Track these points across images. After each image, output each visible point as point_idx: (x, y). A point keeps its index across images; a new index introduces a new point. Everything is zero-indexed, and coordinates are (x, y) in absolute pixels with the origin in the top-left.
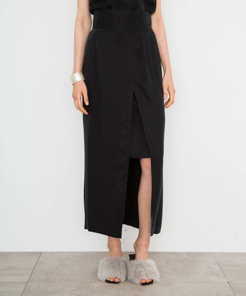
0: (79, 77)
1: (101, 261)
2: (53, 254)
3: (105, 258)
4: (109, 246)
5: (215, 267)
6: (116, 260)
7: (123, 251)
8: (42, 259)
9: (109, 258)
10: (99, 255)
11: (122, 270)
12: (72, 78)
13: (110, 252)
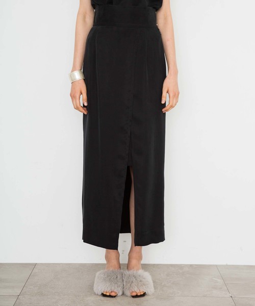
0: (78, 76)
1: (98, 274)
2: (48, 265)
3: (102, 271)
4: (107, 257)
5: (219, 280)
6: (113, 272)
7: (121, 263)
8: (36, 270)
9: (106, 270)
10: (96, 267)
11: (119, 284)
12: (71, 76)
13: (107, 263)
